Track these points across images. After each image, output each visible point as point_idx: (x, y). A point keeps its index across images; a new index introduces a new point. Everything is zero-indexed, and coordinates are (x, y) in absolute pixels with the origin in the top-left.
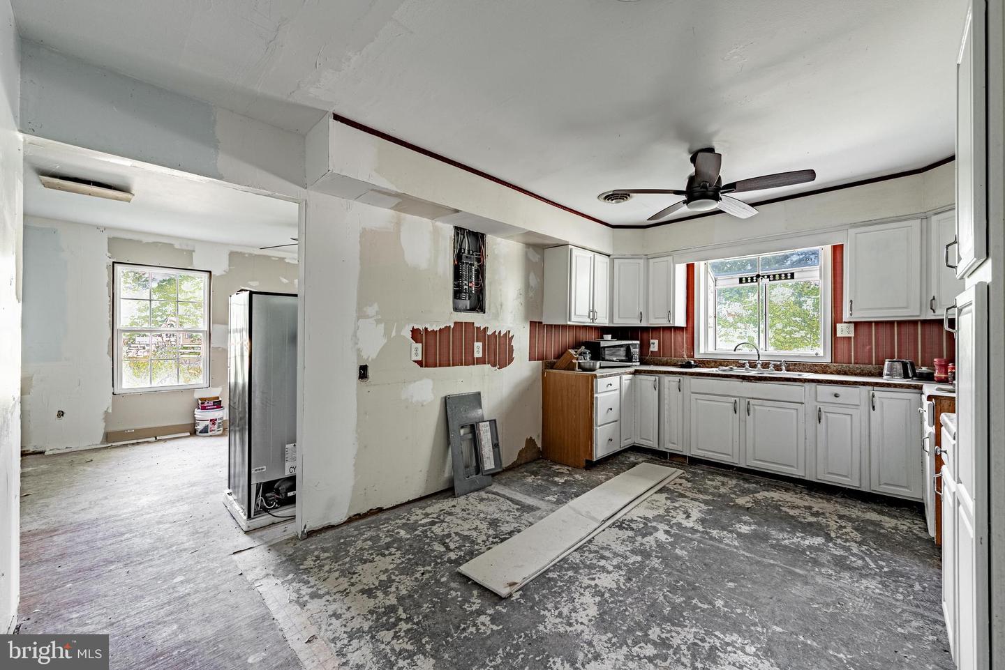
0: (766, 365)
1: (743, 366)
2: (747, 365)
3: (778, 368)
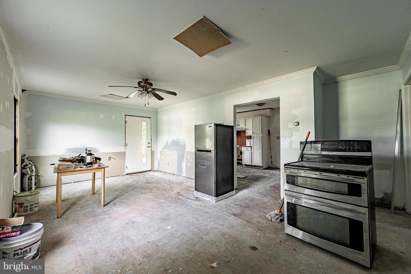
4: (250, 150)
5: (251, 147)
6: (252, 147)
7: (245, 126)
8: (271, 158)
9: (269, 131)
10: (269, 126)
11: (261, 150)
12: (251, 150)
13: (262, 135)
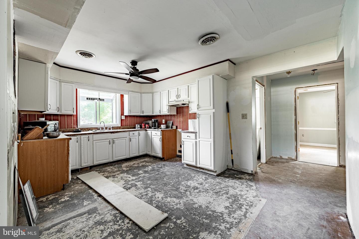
0: (106, 128)
1: (99, 129)
2: (101, 129)
3: (110, 129)
4: (194, 138)
5: (195, 133)
6: (197, 133)
7: (188, 97)
8: (232, 153)
9: (227, 104)
10: (228, 95)
11: (212, 140)
12: (196, 138)
13: (214, 111)
